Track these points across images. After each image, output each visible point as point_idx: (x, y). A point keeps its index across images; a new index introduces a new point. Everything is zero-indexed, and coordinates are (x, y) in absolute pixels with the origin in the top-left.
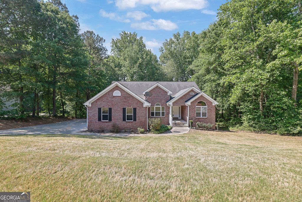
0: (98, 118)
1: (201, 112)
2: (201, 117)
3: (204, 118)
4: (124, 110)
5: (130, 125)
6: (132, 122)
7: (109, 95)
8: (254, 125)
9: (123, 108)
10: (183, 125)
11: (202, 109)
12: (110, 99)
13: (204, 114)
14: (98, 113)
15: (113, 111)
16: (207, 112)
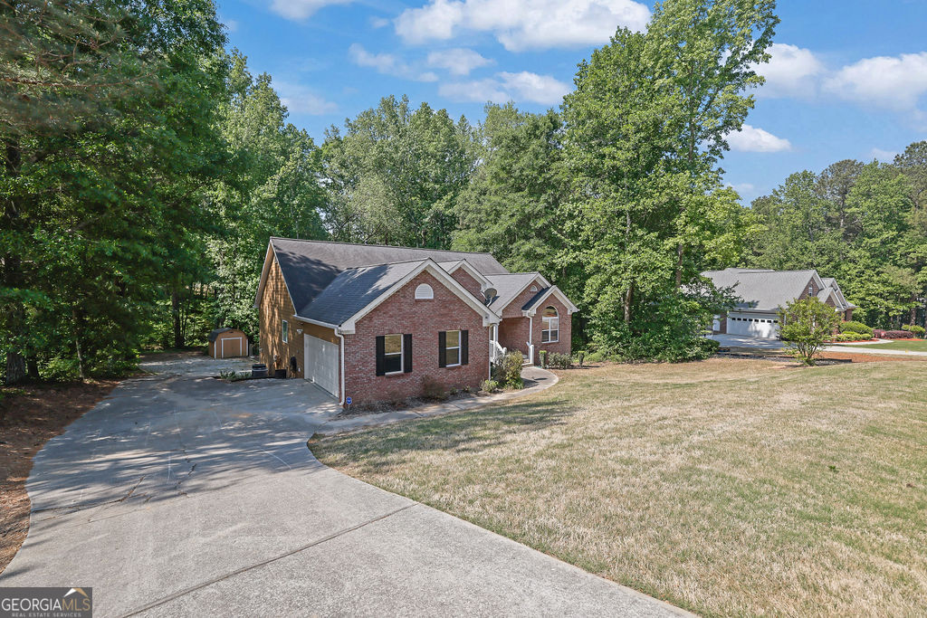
0: (375, 368)
1: (550, 330)
2: (550, 341)
3: (554, 343)
4: (442, 336)
5: (453, 376)
6: (459, 367)
7: (404, 297)
8: (621, 350)
9: (440, 333)
11: (552, 324)
12: (406, 308)
14: (374, 352)
15: (414, 341)
16: (558, 330)
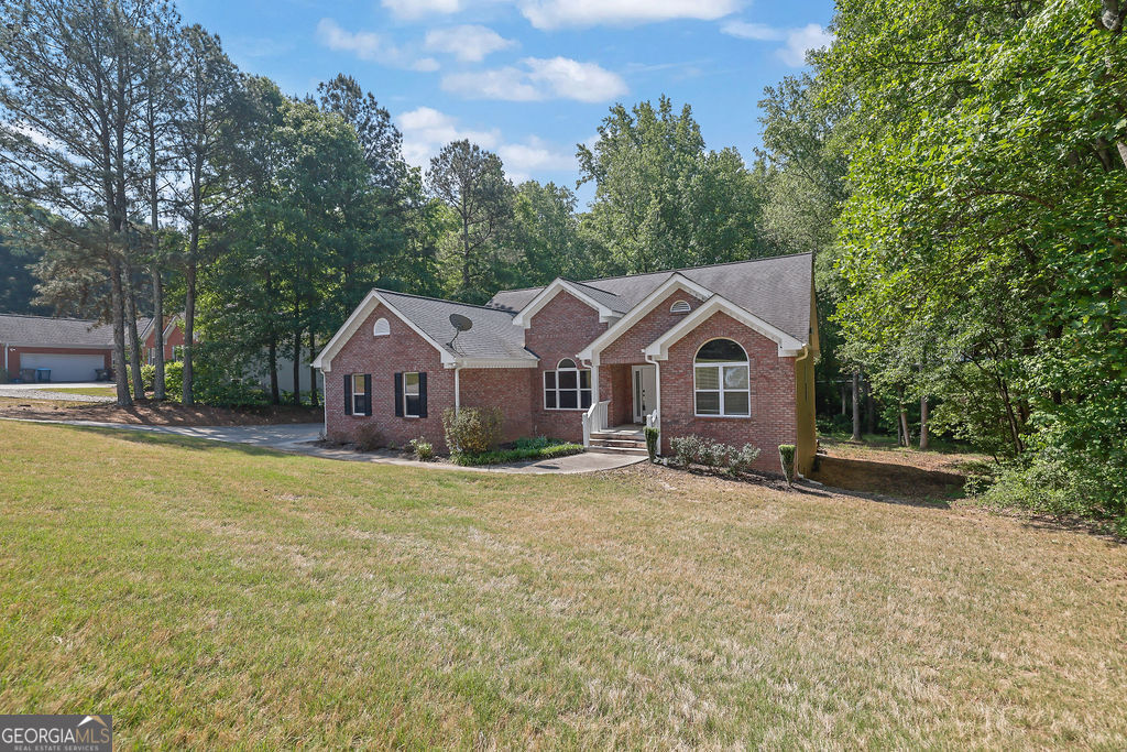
0: (345, 406)
1: (721, 391)
2: (722, 414)
3: (733, 420)
4: (399, 378)
5: (412, 431)
6: (417, 420)
7: (364, 334)
9: (396, 375)
10: (635, 446)
11: (727, 376)
12: (366, 347)
13: (736, 402)
14: (344, 390)
15: (372, 383)
16: (749, 390)
